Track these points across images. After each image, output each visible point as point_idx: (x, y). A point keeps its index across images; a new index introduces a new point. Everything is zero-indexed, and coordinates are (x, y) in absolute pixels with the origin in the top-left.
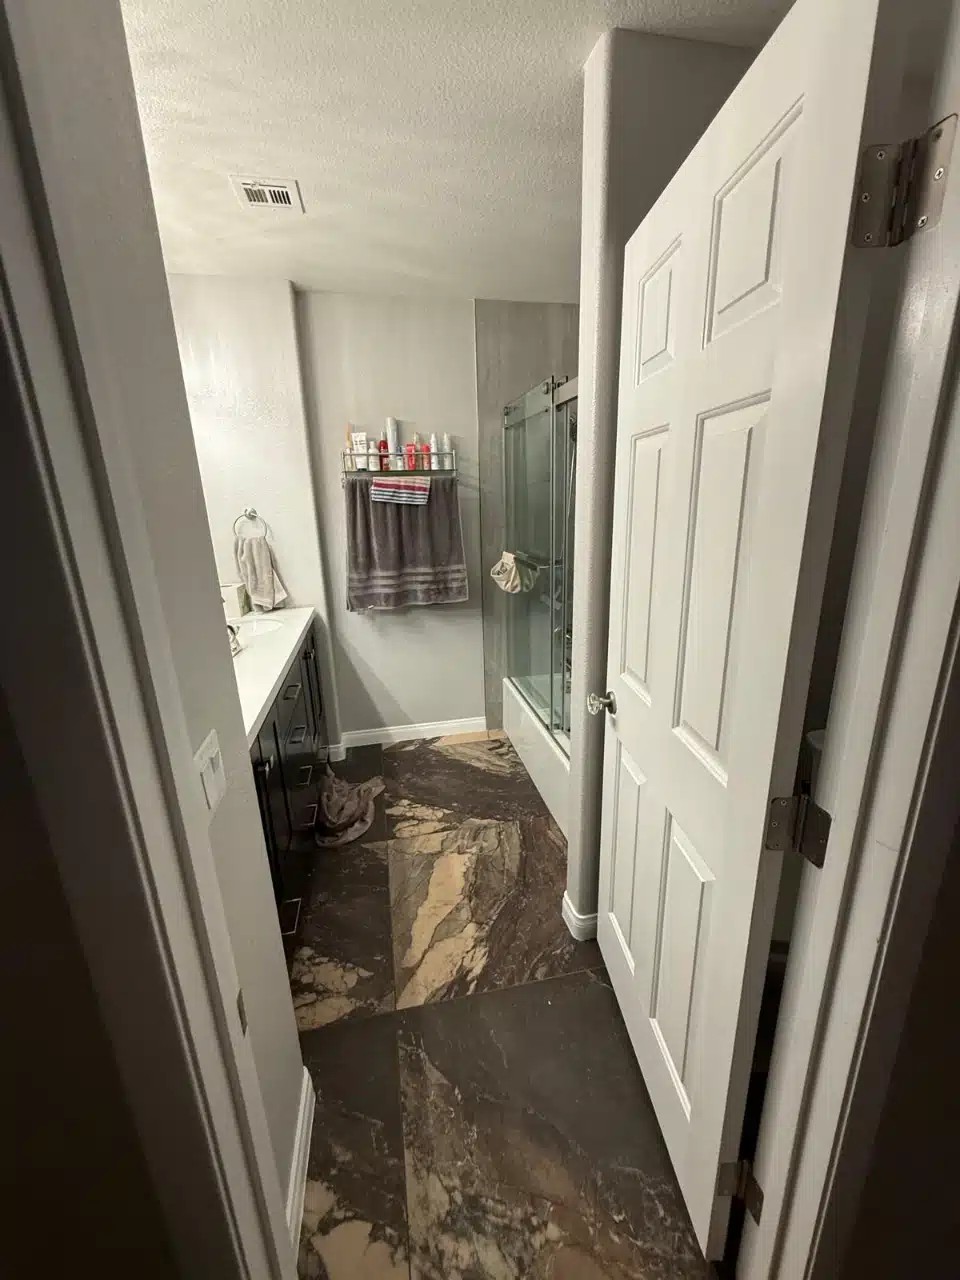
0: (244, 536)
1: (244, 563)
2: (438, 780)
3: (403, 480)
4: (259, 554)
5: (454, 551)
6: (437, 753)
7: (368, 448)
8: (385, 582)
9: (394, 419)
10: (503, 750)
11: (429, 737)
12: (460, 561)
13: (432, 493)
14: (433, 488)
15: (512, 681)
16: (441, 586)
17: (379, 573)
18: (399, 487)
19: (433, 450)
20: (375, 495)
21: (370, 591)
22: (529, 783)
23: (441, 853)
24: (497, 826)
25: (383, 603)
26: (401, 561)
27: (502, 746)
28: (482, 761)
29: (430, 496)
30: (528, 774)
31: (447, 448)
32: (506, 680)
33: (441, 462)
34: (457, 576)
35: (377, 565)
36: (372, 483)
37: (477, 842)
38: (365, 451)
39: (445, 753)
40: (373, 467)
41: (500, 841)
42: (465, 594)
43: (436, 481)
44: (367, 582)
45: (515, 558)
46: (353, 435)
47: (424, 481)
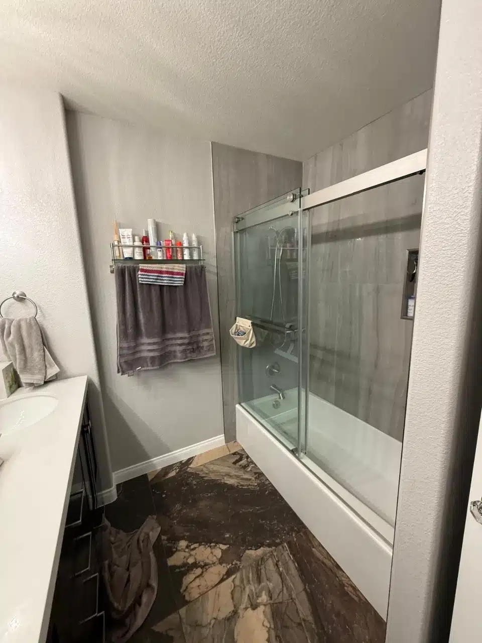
0: (11, 317)
1: (12, 345)
2: (205, 507)
3: (164, 267)
4: (29, 335)
5: (205, 319)
6: (196, 475)
7: (134, 241)
8: (150, 348)
9: (155, 220)
10: (244, 462)
11: (184, 459)
12: (208, 326)
13: (187, 276)
14: (188, 273)
15: (242, 406)
16: (195, 346)
17: (145, 340)
18: (161, 272)
19: (186, 244)
20: (141, 278)
21: (138, 355)
22: (275, 493)
23: (235, 612)
24: (272, 556)
25: (149, 364)
26: (164, 329)
27: (241, 459)
28: (233, 477)
29: (185, 279)
30: (270, 483)
31: (195, 244)
32: (237, 406)
33: (191, 254)
34: (206, 337)
35: (144, 335)
36: (139, 270)
37: (263, 584)
38: (131, 244)
39: (202, 474)
40: (138, 256)
41: (280, 574)
42: (213, 350)
43: (191, 268)
44: (135, 349)
45: (253, 324)
46: (121, 231)
47: (180, 268)
